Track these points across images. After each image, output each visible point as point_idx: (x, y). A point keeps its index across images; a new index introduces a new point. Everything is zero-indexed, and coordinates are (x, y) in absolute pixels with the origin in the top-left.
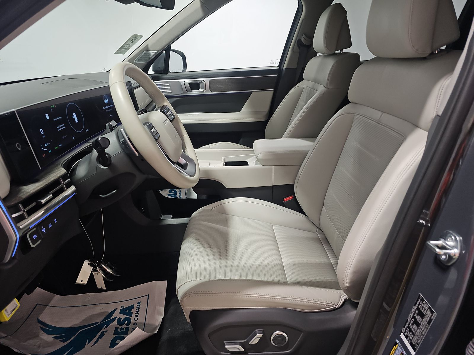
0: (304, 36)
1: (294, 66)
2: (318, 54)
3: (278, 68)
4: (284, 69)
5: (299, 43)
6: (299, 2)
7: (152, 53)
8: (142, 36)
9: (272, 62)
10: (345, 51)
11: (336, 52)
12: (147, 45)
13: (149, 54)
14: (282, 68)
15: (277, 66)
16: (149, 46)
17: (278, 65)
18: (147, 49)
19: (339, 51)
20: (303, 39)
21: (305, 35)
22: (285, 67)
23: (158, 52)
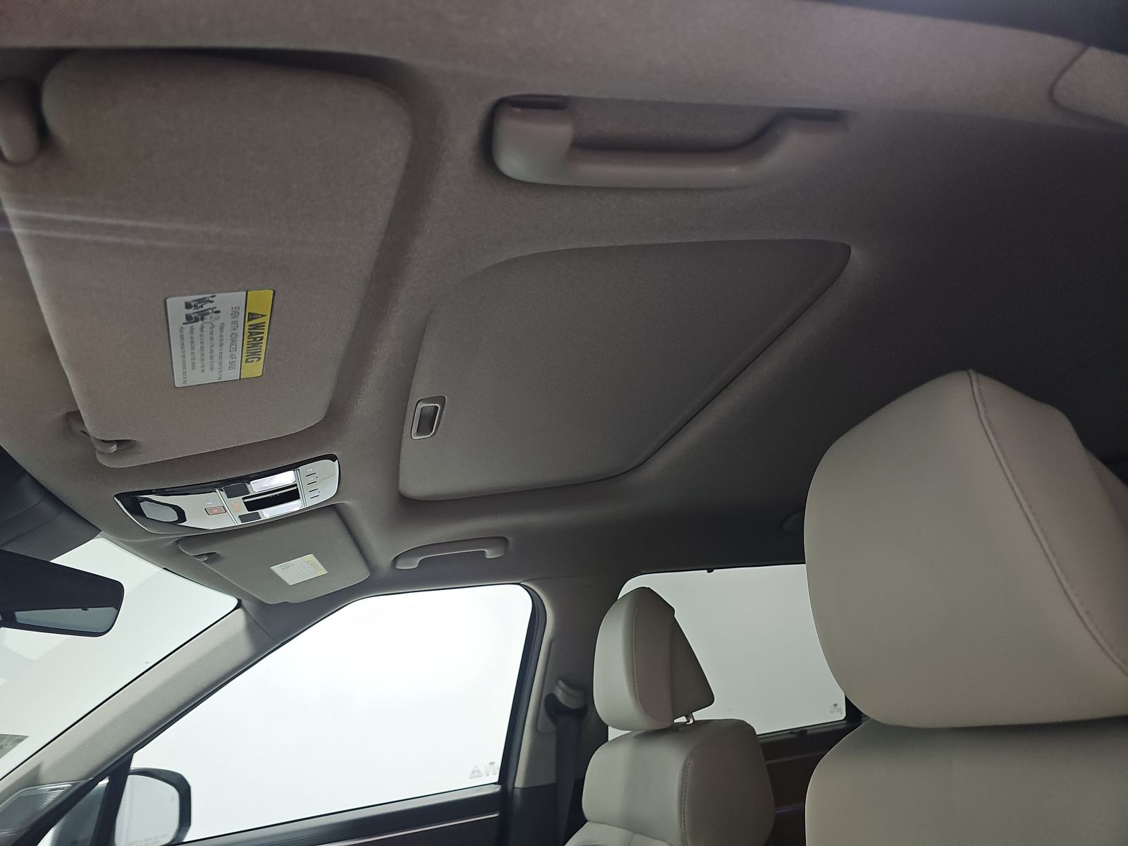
0: (561, 684)
1: (548, 778)
2: (613, 733)
3: (497, 789)
4: (517, 792)
5: (551, 706)
6: (533, 597)
7: (53, 792)
8: (20, 739)
9: (476, 773)
10: (699, 715)
11: (676, 721)
12: (38, 768)
13: (41, 797)
14: (510, 787)
15: (495, 783)
16: (44, 770)
17: (496, 780)
18: (33, 779)
19: (683, 719)
20: (559, 694)
21: (565, 681)
22: (519, 782)
23: (74, 785)
